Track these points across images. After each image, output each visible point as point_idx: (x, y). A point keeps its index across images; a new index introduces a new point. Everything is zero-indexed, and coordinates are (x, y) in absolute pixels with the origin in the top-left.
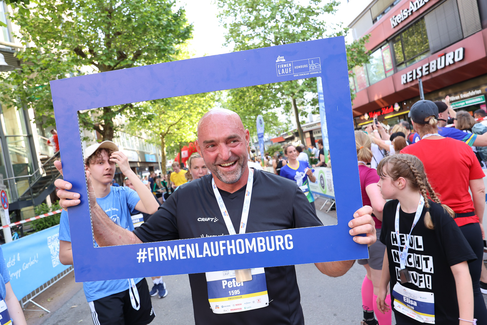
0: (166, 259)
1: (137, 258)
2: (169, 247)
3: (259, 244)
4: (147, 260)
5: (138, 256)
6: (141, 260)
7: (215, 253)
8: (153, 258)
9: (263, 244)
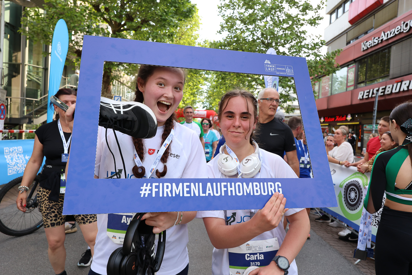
0: (170, 195)
1: (141, 192)
2: (174, 184)
3: (255, 189)
4: (150, 195)
5: (142, 190)
6: (145, 194)
7: (217, 193)
8: (157, 193)
9: (258, 188)
